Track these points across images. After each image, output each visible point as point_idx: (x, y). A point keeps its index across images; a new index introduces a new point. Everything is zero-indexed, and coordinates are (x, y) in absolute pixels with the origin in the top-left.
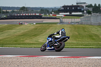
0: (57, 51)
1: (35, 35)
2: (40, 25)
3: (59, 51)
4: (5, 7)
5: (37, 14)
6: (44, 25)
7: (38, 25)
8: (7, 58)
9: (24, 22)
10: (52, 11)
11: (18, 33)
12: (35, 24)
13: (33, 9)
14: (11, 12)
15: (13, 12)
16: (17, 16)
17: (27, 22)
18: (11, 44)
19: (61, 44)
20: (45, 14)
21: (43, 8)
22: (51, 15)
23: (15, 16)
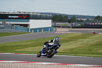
0: (48, 57)
9: (99, 31)
11: (92, 43)
14: (86, 21)
15: (88, 20)
16: (92, 25)
17: (101, 32)
18: (85, 53)
19: (52, 51)
23: (90, 25)
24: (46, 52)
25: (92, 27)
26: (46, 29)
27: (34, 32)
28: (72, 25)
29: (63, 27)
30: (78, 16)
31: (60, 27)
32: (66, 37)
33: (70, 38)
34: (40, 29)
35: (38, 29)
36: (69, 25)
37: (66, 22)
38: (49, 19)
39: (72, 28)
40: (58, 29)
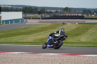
0: (55, 48)
1: (77, 35)
2: (82, 25)
3: (57, 48)
4: (49, 7)
5: (79, 15)
6: (86, 25)
7: (80, 25)
8: (50, 56)
9: (67, 22)
10: (94, 12)
12: (77, 24)
13: (75, 10)
14: (55, 12)
15: (57, 12)
16: (61, 16)
17: (69, 22)
20: (87, 15)
21: (86, 9)
22: (93, 16)
23: (58, 16)
24: (52, 44)
25: (61, 18)
26: (17, 21)
27: (6, 23)
28: (42, 16)
29: (33, 18)
30: (47, 7)
31: (30, 18)
32: (36, 27)
33: (40, 28)
34: (11, 21)
35: (9, 20)
36: (39, 16)
37: (36, 13)
38: (20, 11)
39: (42, 19)
40: (29, 21)
